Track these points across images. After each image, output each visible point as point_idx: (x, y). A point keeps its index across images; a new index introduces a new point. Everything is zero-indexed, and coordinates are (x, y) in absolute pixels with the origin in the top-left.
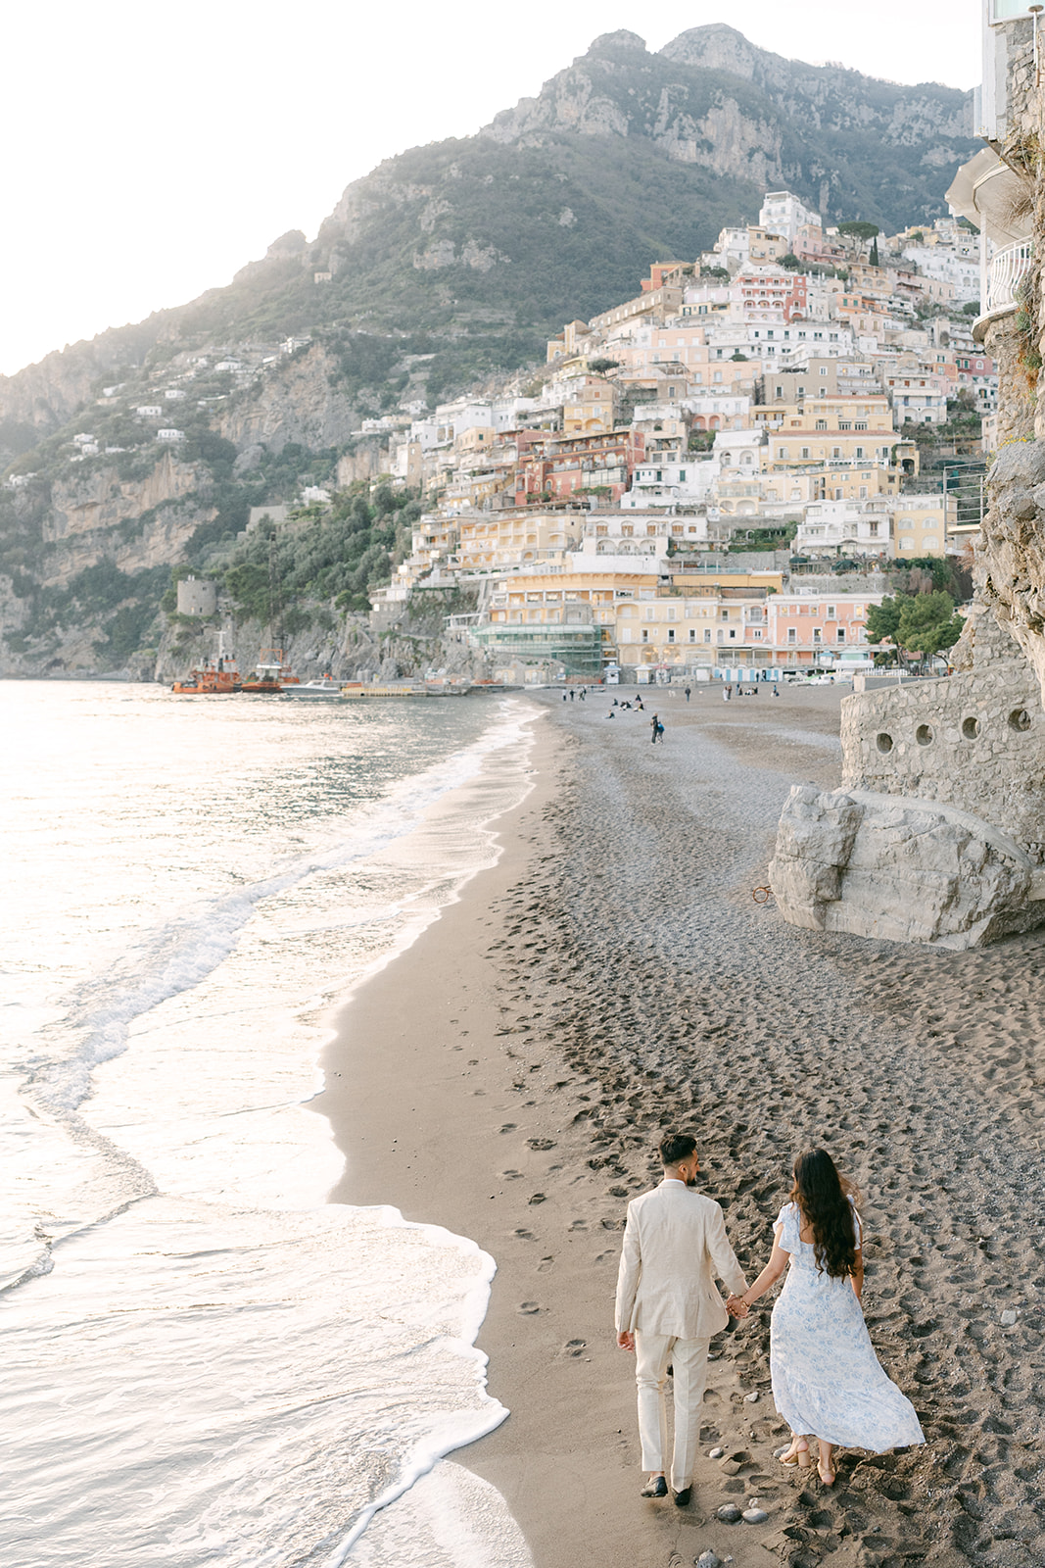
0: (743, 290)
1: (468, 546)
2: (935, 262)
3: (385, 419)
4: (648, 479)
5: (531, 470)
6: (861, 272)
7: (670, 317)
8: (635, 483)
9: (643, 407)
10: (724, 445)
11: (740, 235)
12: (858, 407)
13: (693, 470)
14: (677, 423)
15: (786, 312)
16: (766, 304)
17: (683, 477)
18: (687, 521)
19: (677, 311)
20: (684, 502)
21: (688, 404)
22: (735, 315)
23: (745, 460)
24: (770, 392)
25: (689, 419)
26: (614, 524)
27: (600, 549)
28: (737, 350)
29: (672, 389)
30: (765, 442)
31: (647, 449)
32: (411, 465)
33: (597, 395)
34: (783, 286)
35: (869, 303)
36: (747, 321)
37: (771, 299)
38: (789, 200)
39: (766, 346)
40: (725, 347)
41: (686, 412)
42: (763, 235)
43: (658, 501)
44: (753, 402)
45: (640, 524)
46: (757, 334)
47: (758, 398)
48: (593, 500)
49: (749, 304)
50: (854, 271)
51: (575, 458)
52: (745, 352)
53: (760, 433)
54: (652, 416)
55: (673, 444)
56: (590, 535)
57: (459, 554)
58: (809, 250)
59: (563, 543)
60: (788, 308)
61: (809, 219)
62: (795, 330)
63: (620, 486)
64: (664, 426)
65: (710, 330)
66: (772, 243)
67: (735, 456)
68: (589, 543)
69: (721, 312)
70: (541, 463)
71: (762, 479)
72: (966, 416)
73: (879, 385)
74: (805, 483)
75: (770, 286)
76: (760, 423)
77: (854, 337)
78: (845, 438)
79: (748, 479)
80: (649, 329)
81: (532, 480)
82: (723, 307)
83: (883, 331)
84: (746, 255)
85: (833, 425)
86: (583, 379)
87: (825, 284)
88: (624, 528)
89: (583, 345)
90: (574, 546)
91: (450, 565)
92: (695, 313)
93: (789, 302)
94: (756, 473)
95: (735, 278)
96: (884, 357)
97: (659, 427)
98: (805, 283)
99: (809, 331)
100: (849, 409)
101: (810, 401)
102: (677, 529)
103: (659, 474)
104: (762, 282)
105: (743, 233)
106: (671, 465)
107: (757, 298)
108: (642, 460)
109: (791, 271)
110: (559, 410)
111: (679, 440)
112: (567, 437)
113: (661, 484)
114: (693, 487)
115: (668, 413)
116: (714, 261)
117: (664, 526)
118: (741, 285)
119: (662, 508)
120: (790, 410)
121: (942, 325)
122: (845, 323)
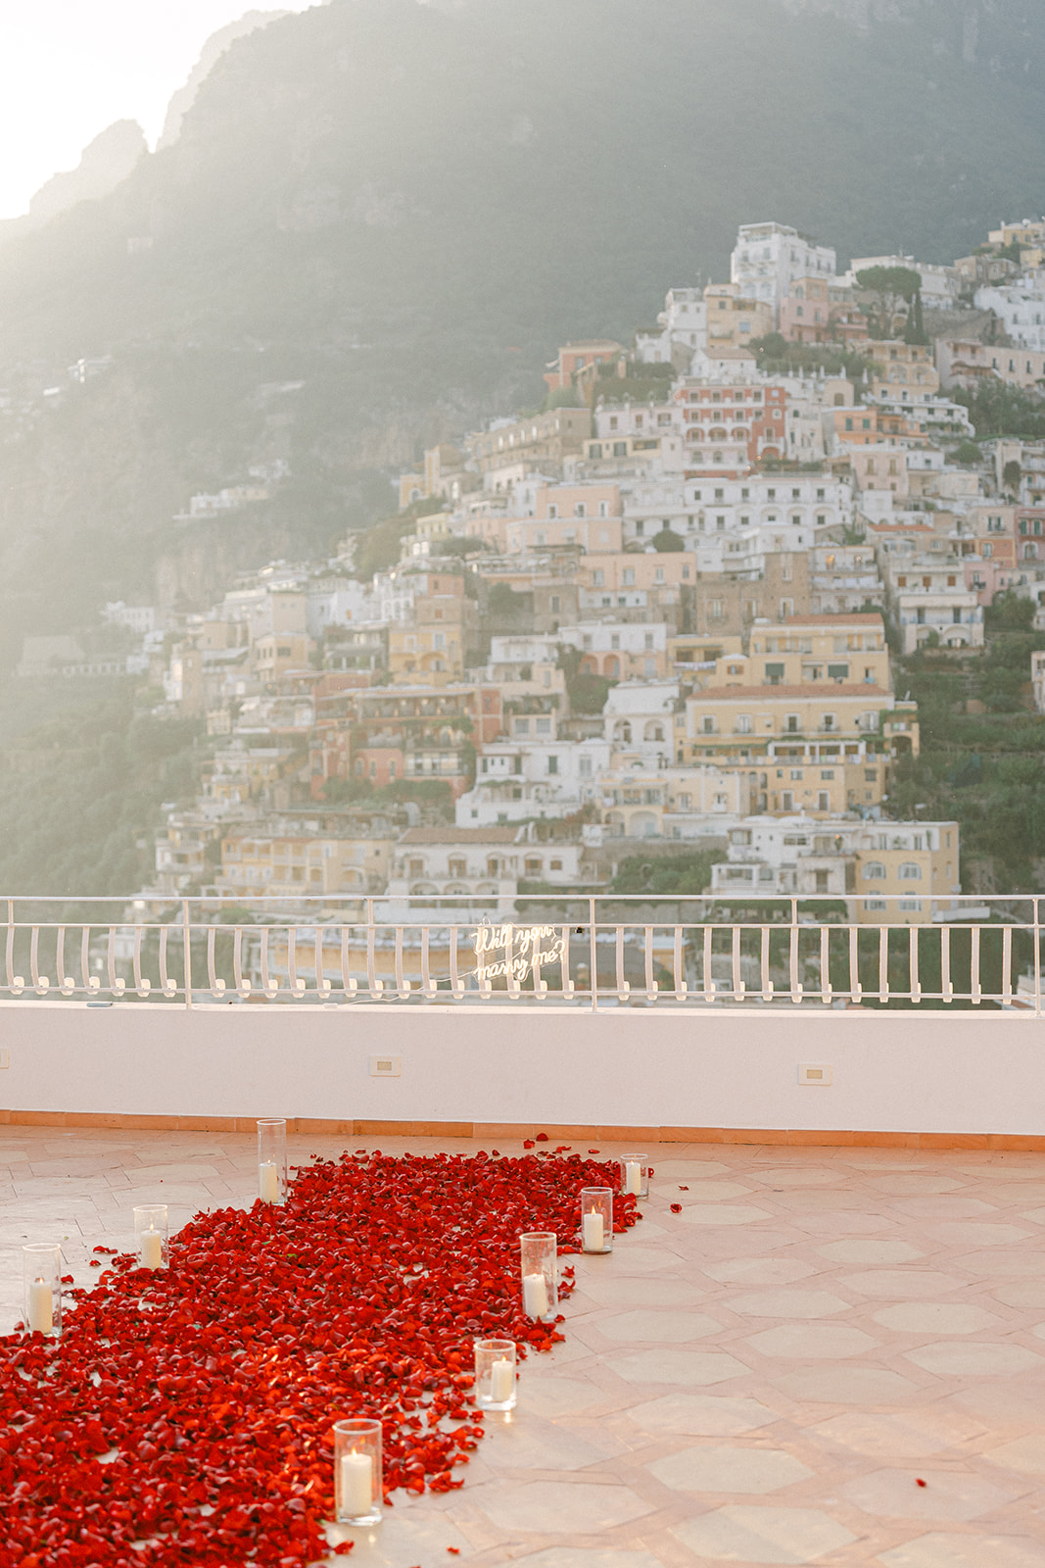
0: (686, 411)
1: (234, 873)
2: (1026, 310)
3: (225, 494)
4: (500, 771)
5: (333, 744)
6: (887, 357)
7: (570, 460)
8: (481, 778)
9: (506, 639)
10: (621, 711)
11: (692, 306)
12: (837, 637)
13: (569, 755)
14: (552, 670)
15: (752, 447)
16: (718, 434)
17: (553, 766)
18: (547, 853)
19: (581, 452)
20: (553, 812)
21: (569, 636)
22: (671, 456)
23: (652, 735)
24: (702, 613)
25: (571, 661)
26: (436, 858)
28: (666, 523)
29: (556, 600)
30: (680, 706)
31: (506, 710)
32: (186, 683)
33: (438, 614)
34: (749, 403)
35: (889, 424)
36: (688, 466)
37: (729, 425)
38: (776, 237)
39: (711, 515)
40: (648, 518)
41: (567, 650)
42: (729, 303)
43: (516, 811)
44: (674, 629)
45: (476, 857)
46: (698, 496)
47: (686, 623)
48: (414, 807)
49: (695, 435)
50: (876, 356)
51: (397, 728)
52: (679, 527)
53: (675, 692)
54: (516, 655)
55: (547, 705)
56: (401, 876)
57: (220, 884)
58: (807, 320)
59: (363, 883)
60: (755, 441)
61: (813, 260)
62: (759, 485)
63: (456, 782)
64: (536, 672)
65: (626, 484)
66: (745, 315)
67: (637, 730)
68: (397, 890)
69: (649, 453)
70: (347, 733)
71: (672, 776)
72: (1016, 637)
73: (882, 585)
74: (734, 786)
75: (728, 403)
76: (680, 670)
77: (857, 492)
78: (806, 701)
79: (648, 777)
80: (534, 484)
81: (334, 758)
82: (651, 444)
83: (906, 474)
84: (702, 340)
85: (793, 675)
86: (424, 578)
87: (822, 387)
88: (452, 863)
89: (451, 484)
90: (377, 885)
92: (607, 454)
93: (757, 430)
94: (663, 763)
95: (679, 385)
96: (900, 526)
97: (526, 675)
98: (784, 394)
99: (784, 487)
100: (825, 643)
101: (761, 629)
102: (534, 865)
103: (518, 761)
104: (716, 397)
105: (700, 298)
106: (538, 744)
107: (707, 425)
108: (500, 734)
109: (771, 370)
110: (384, 633)
111: (555, 700)
112: (391, 690)
113: (521, 779)
114: (569, 782)
115: (538, 650)
116: (652, 350)
117: (513, 859)
118: (683, 403)
119: (516, 824)
120: (731, 645)
121: (1007, 451)
122: (842, 469)
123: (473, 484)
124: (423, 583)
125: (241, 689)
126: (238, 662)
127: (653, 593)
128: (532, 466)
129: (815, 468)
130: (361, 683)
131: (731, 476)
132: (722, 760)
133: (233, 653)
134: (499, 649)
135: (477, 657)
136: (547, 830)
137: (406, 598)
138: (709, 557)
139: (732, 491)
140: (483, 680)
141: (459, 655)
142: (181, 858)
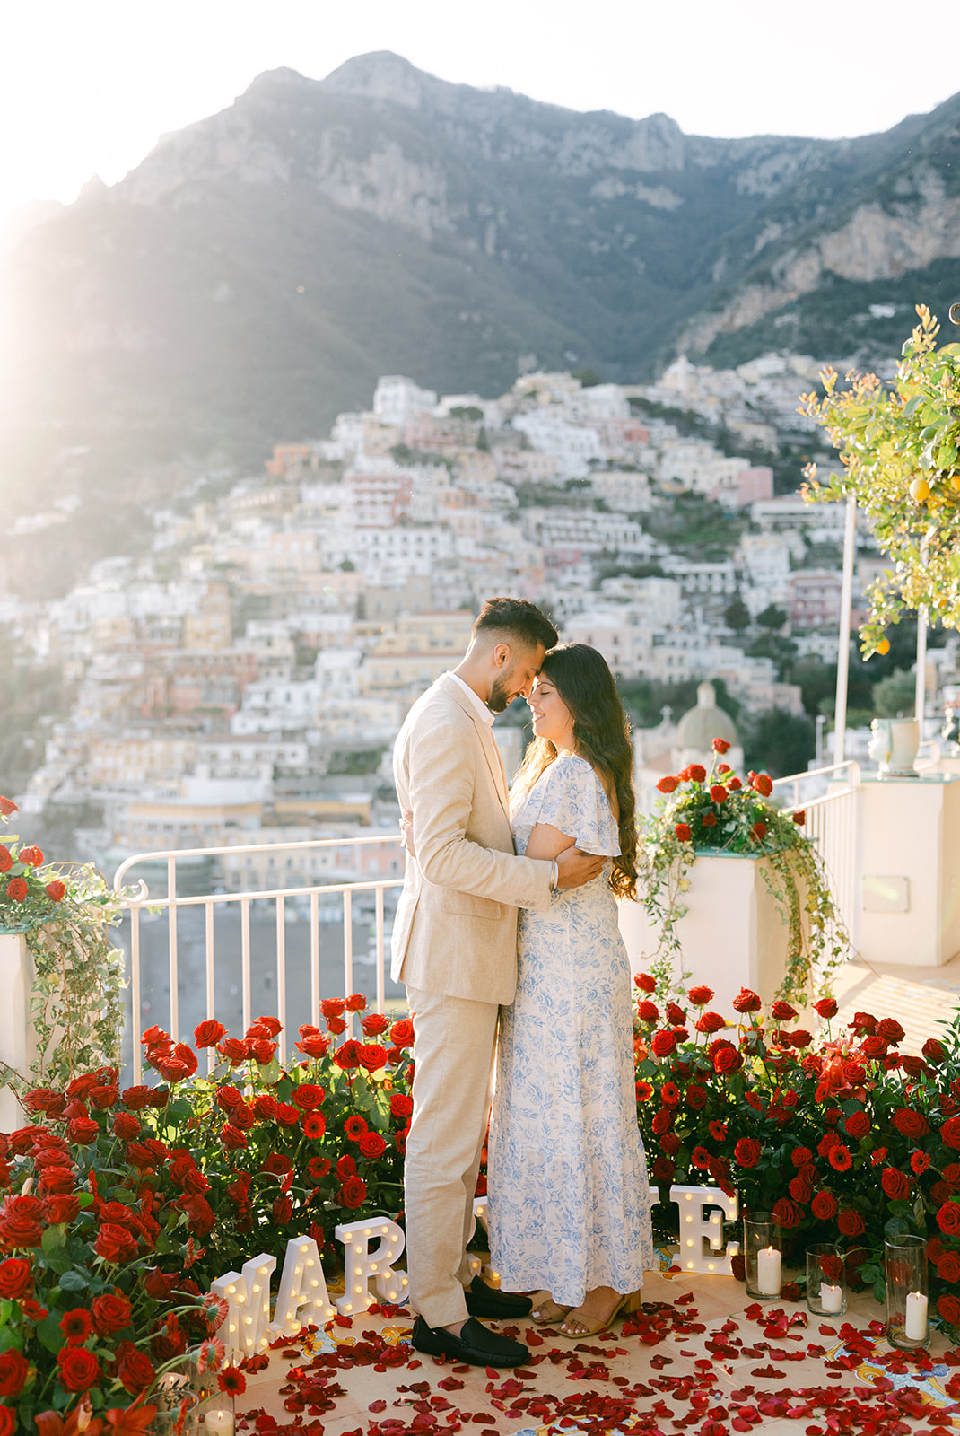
0: (354, 490)
1: (99, 761)
2: (542, 430)
4: (257, 700)
5: (155, 684)
6: (467, 458)
7: (287, 517)
8: (246, 705)
9: (257, 622)
10: (326, 665)
11: (355, 427)
12: (448, 624)
13: (298, 691)
14: (286, 642)
15: (393, 511)
16: (373, 503)
17: (288, 698)
18: (288, 748)
19: (293, 511)
20: (290, 725)
21: (295, 621)
22: (346, 516)
23: (344, 679)
24: (370, 608)
25: (297, 637)
26: (225, 751)
27: (213, 775)
28: (346, 555)
29: (284, 600)
30: (361, 663)
31: (258, 665)
33: (215, 607)
34: (391, 486)
35: (470, 500)
36: (357, 522)
37: (380, 498)
38: (402, 385)
40: (335, 552)
41: (294, 631)
42: (377, 424)
43: (270, 723)
44: (354, 618)
45: (248, 751)
46: (363, 539)
47: (360, 613)
48: (207, 722)
49: (360, 503)
50: (461, 457)
51: (194, 675)
52: (354, 558)
53: (356, 655)
54: (265, 631)
55: (282, 662)
56: (203, 761)
57: (89, 768)
58: (421, 435)
59: (179, 766)
60: (395, 507)
61: (423, 398)
62: (398, 534)
63: (232, 706)
64: (276, 642)
65: (321, 532)
66: (385, 432)
67: (336, 676)
68: (202, 770)
69: (333, 514)
70: (164, 677)
71: (359, 704)
74: (394, 708)
75: (379, 485)
76: (360, 642)
77: (454, 538)
78: (432, 660)
79: (345, 704)
80: (267, 531)
81: (156, 693)
82: (334, 508)
83: (481, 528)
84: (361, 446)
85: (423, 645)
86: (203, 585)
87: (431, 475)
88: (233, 754)
89: (212, 527)
90: (189, 771)
91: (80, 777)
92: (310, 514)
93: (396, 501)
94: (352, 696)
95: (349, 474)
96: (478, 561)
97: (269, 644)
98: (411, 481)
99: (412, 535)
100: (440, 626)
101: (405, 618)
102: (281, 755)
103: (267, 696)
104: (372, 481)
105: (358, 421)
106: (280, 687)
107: (367, 498)
108: (254, 679)
109: (402, 465)
110: (183, 619)
111: (287, 659)
112: (188, 652)
113: (269, 705)
114: (298, 707)
115: (278, 630)
116: (332, 450)
117: (270, 752)
118: (353, 486)
119: (268, 733)
120: (387, 628)
121: (536, 515)
122: (445, 525)
123: (225, 527)
124: (204, 589)
125: (88, 649)
126: (84, 632)
127: (341, 597)
128: (266, 520)
129: (428, 524)
130: (169, 648)
131: (382, 528)
132: (385, 693)
133: (82, 627)
134: (253, 629)
135: (238, 632)
136: (288, 735)
137: (194, 598)
138: (371, 575)
139: (384, 537)
140: (242, 647)
141: (228, 631)
142: (64, 751)
